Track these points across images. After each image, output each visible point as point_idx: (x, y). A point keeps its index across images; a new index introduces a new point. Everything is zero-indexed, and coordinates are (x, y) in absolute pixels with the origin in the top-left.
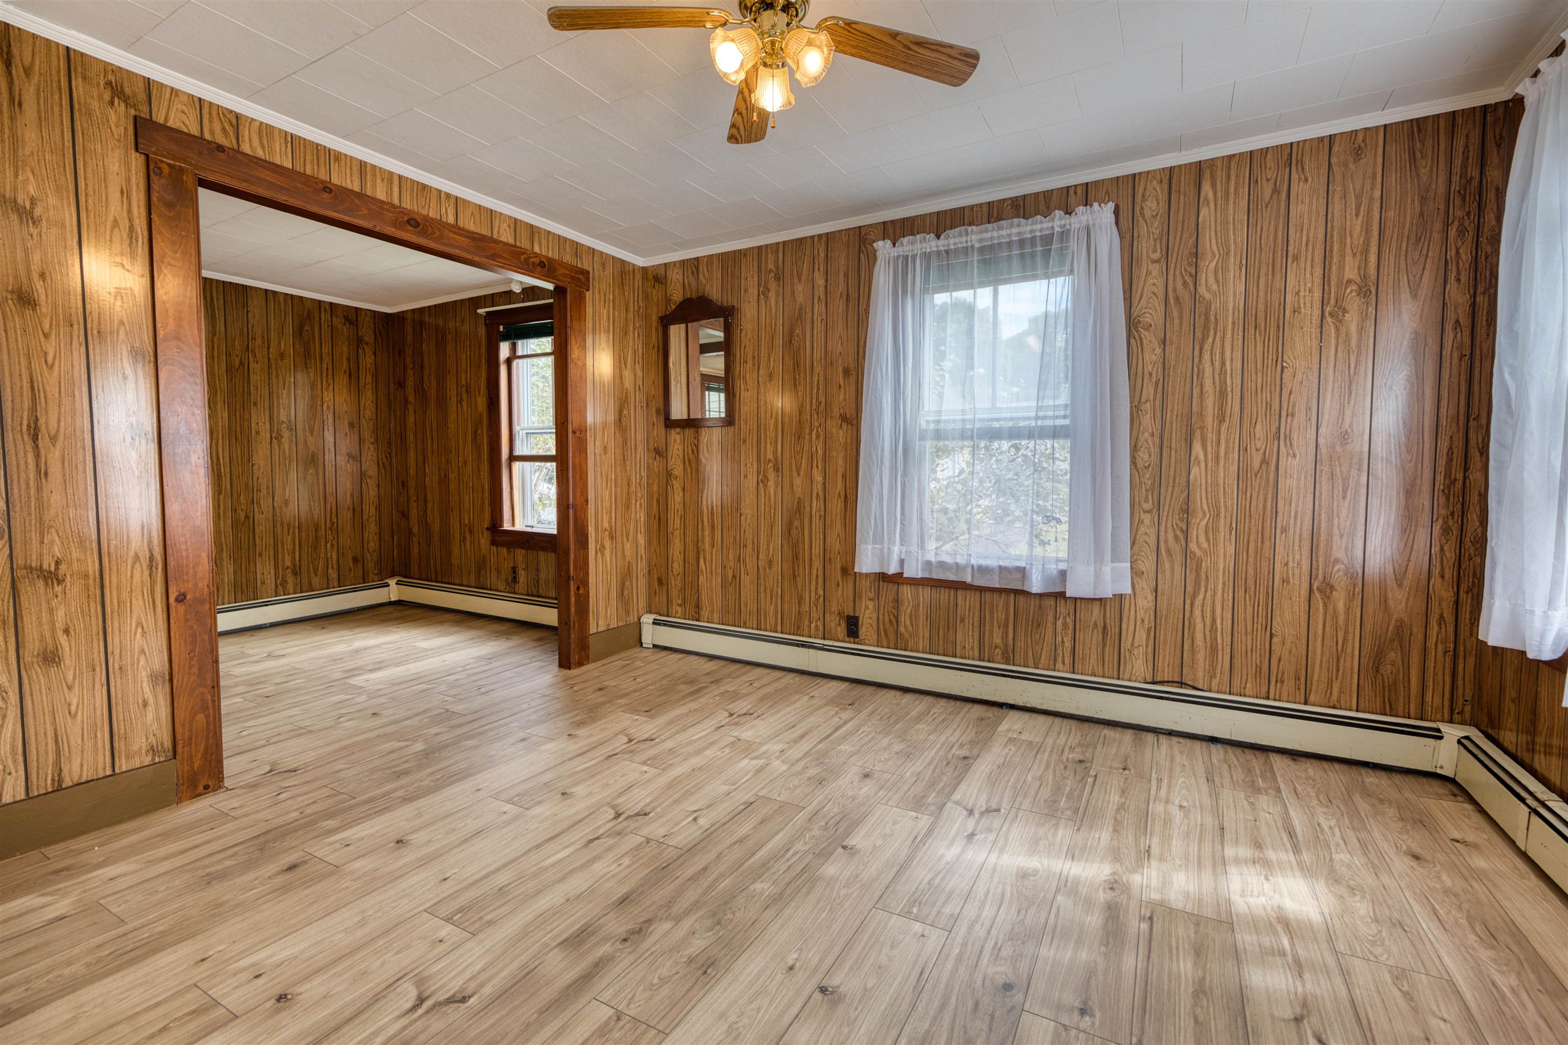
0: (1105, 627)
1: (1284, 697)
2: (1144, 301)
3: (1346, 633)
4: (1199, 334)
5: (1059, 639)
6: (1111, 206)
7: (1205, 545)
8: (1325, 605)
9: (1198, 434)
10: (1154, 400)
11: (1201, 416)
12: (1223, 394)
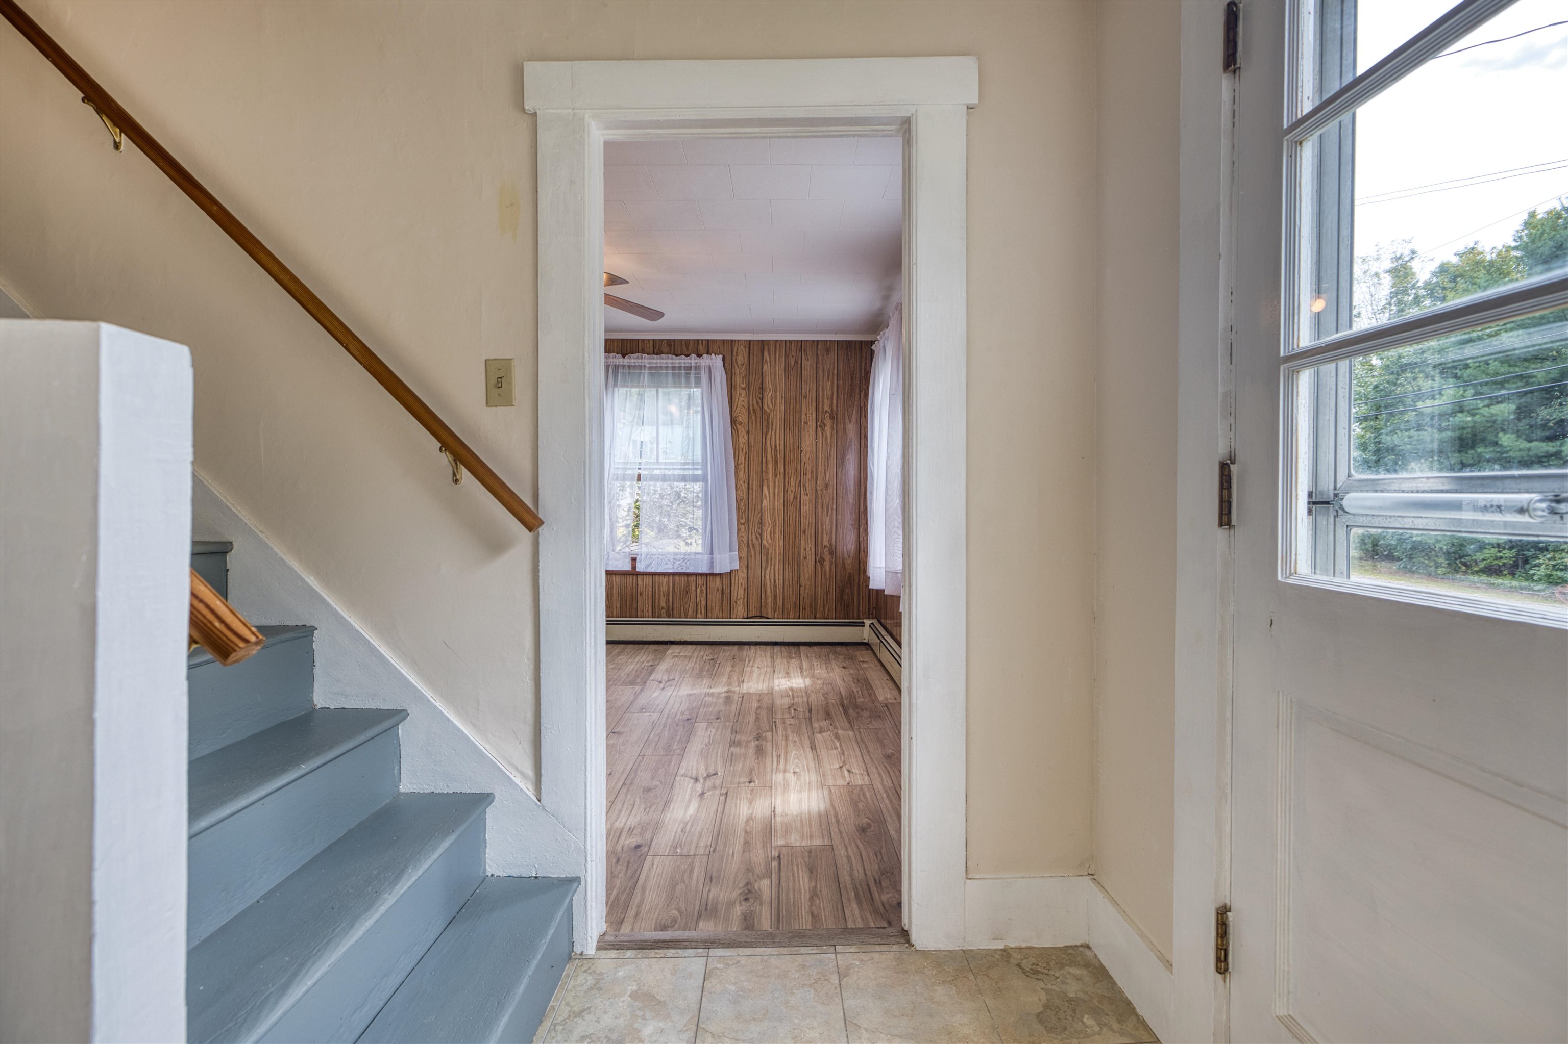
0: (723, 590)
1: (806, 616)
2: (738, 409)
3: (830, 581)
4: (764, 430)
5: (698, 599)
6: (721, 356)
7: (770, 541)
8: (821, 569)
9: (765, 482)
10: (745, 463)
11: (766, 472)
12: (776, 462)
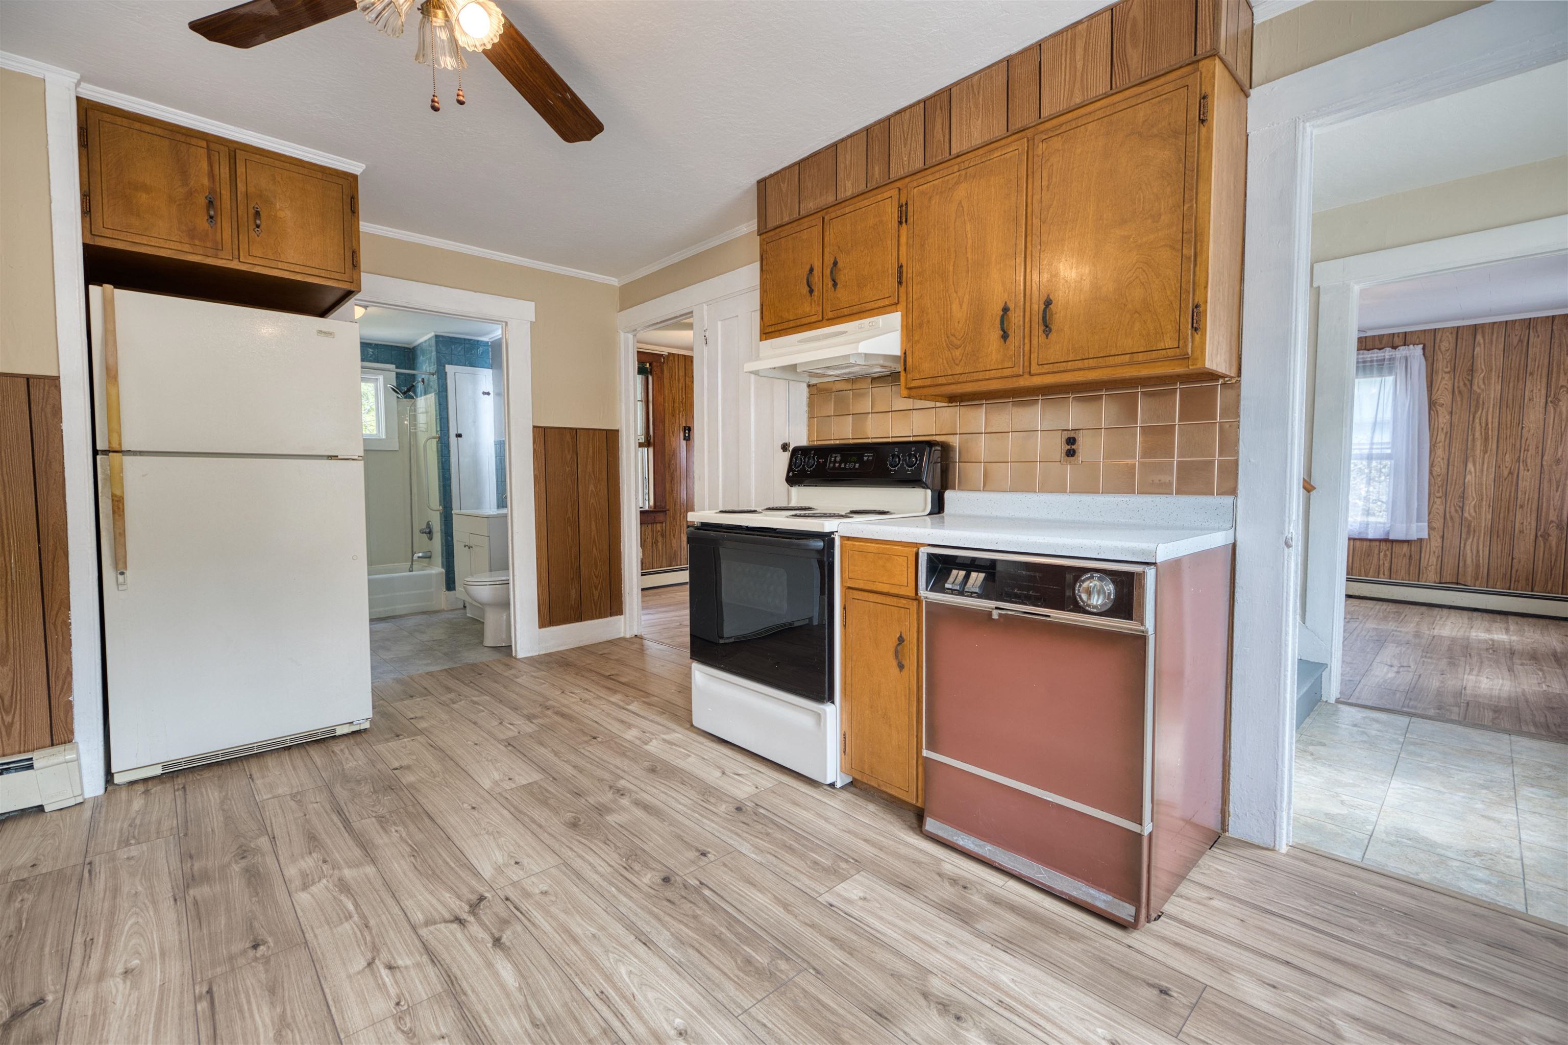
0: (1411, 556)
1: (1520, 587)
2: (1439, 392)
3: (1557, 556)
4: (1472, 409)
5: (1381, 562)
6: (1421, 346)
7: (1474, 514)
8: (1545, 544)
9: (1471, 459)
10: (1445, 441)
11: (1473, 449)
12: (1486, 439)
